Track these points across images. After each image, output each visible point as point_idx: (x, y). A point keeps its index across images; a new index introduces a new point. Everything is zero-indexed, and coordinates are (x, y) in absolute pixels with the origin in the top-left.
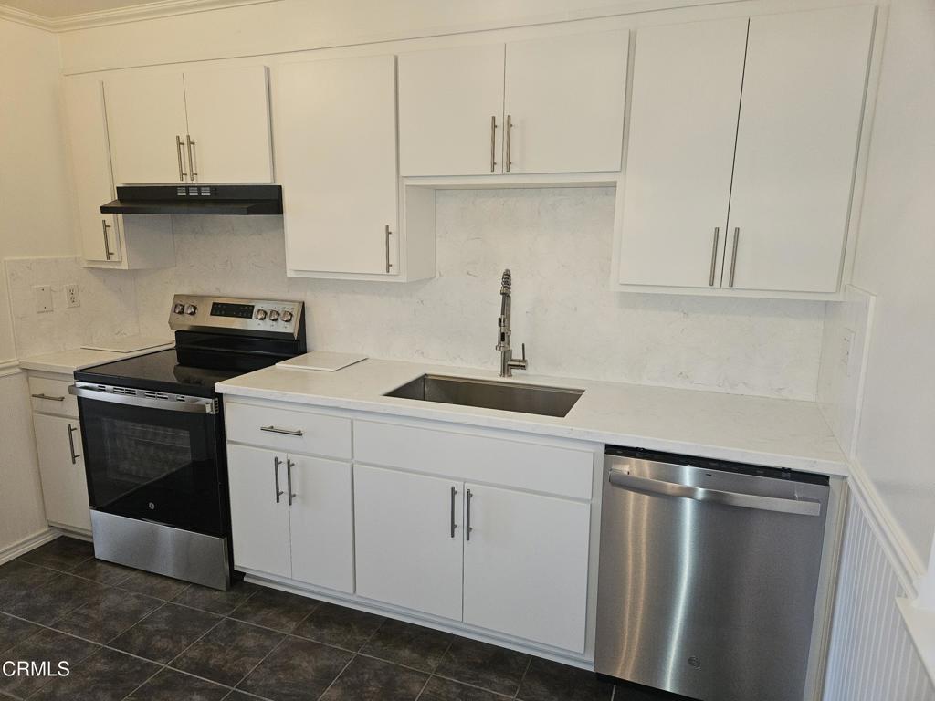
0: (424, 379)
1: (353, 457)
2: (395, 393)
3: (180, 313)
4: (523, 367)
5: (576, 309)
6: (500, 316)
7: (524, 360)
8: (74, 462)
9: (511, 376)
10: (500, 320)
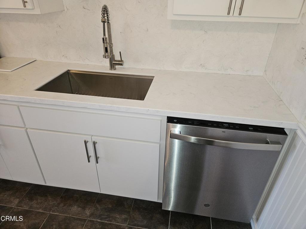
0: (67, 74)
1: (25, 126)
2: (41, 89)
4: (121, 64)
5: (147, 30)
6: (103, 37)
7: (121, 61)
9: (115, 69)
10: (103, 39)
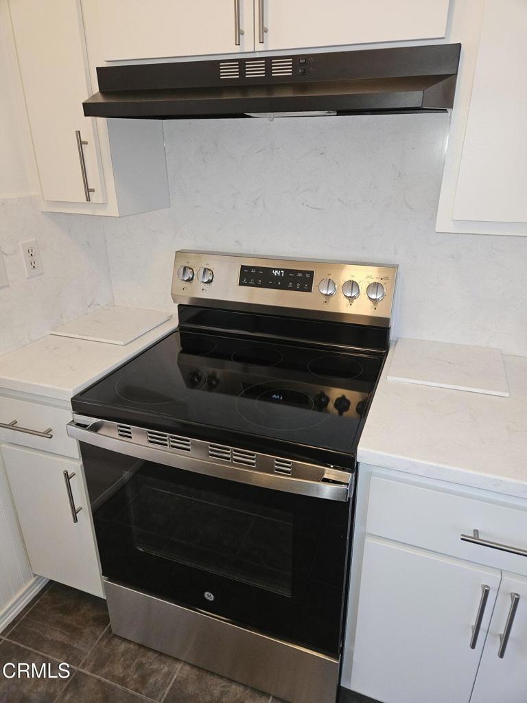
3: (188, 280)
8: (76, 520)
